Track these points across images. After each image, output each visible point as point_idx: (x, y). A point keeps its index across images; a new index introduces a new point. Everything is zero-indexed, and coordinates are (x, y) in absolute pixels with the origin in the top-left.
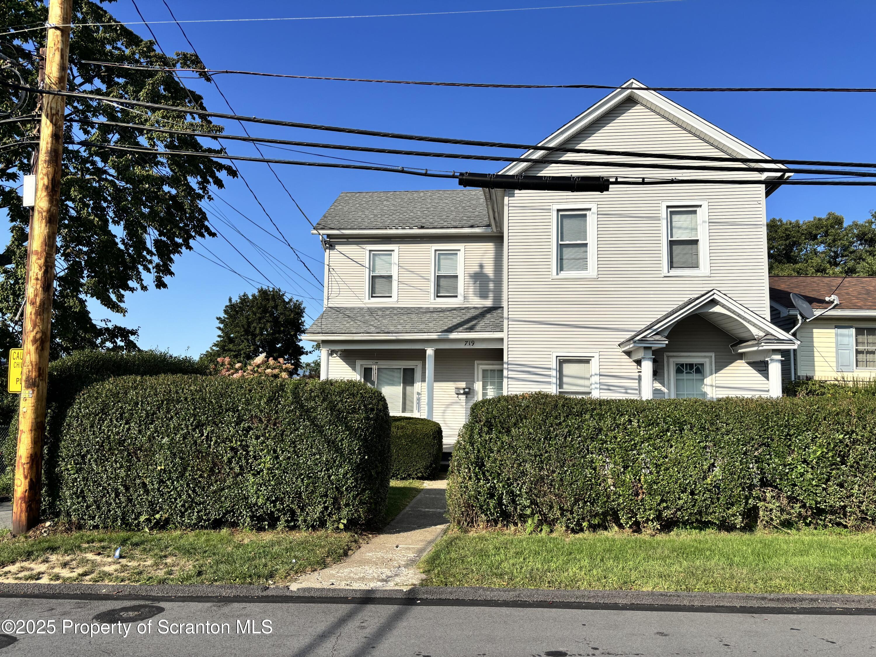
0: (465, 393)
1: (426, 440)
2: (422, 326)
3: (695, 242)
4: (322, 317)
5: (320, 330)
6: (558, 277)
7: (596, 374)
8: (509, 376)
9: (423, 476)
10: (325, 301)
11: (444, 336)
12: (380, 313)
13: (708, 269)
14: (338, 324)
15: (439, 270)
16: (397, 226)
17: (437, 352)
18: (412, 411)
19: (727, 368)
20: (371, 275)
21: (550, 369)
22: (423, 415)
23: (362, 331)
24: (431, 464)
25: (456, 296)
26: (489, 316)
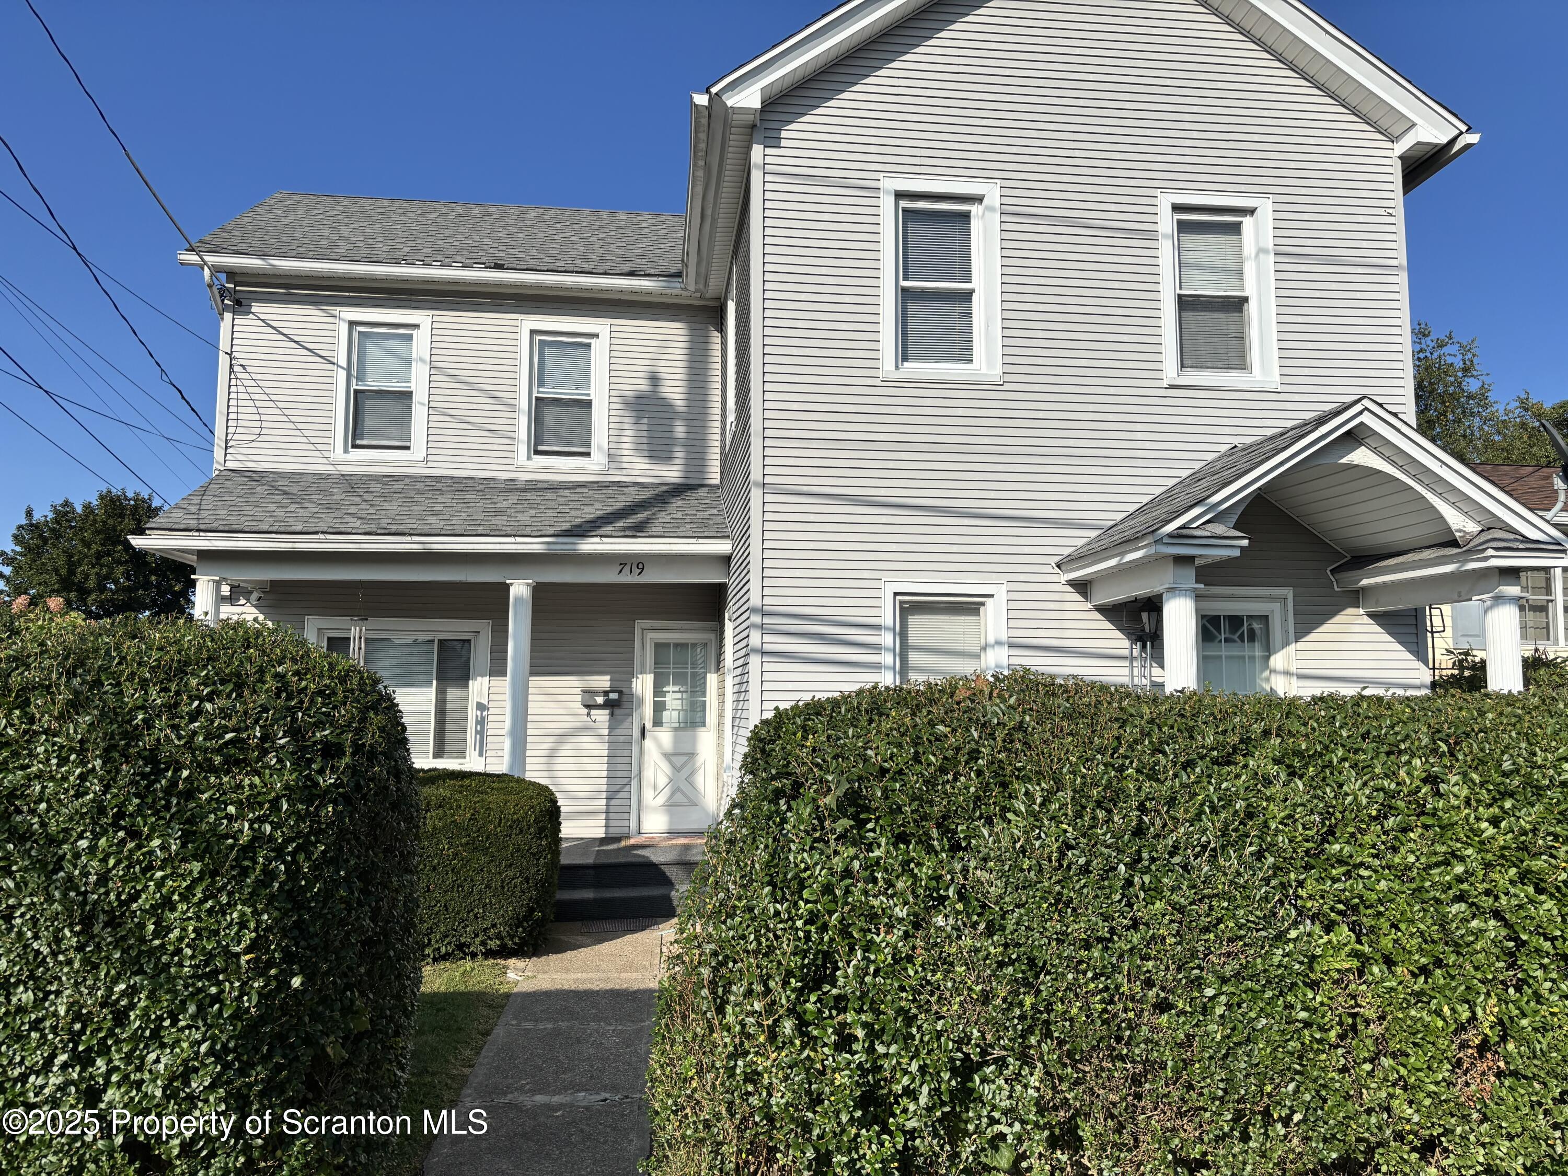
0: (609, 705)
1: (517, 838)
2: (501, 520)
3: (1238, 304)
4: (204, 491)
5: (193, 523)
6: (900, 375)
7: (998, 643)
8: (767, 647)
9: (503, 946)
10: (218, 454)
11: (564, 546)
12: (375, 487)
13: (1276, 371)
14: (249, 510)
15: (541, 383)
16: (428, 260)
17: (539, 590)
18: (462, 754)
19: (1324, 628)
20: (354, 387)
21: (877, 627)
22: (499, 764)
23: (322, 526)
24: (531, 910)
25: (588, 454)
26: (677, 502)
